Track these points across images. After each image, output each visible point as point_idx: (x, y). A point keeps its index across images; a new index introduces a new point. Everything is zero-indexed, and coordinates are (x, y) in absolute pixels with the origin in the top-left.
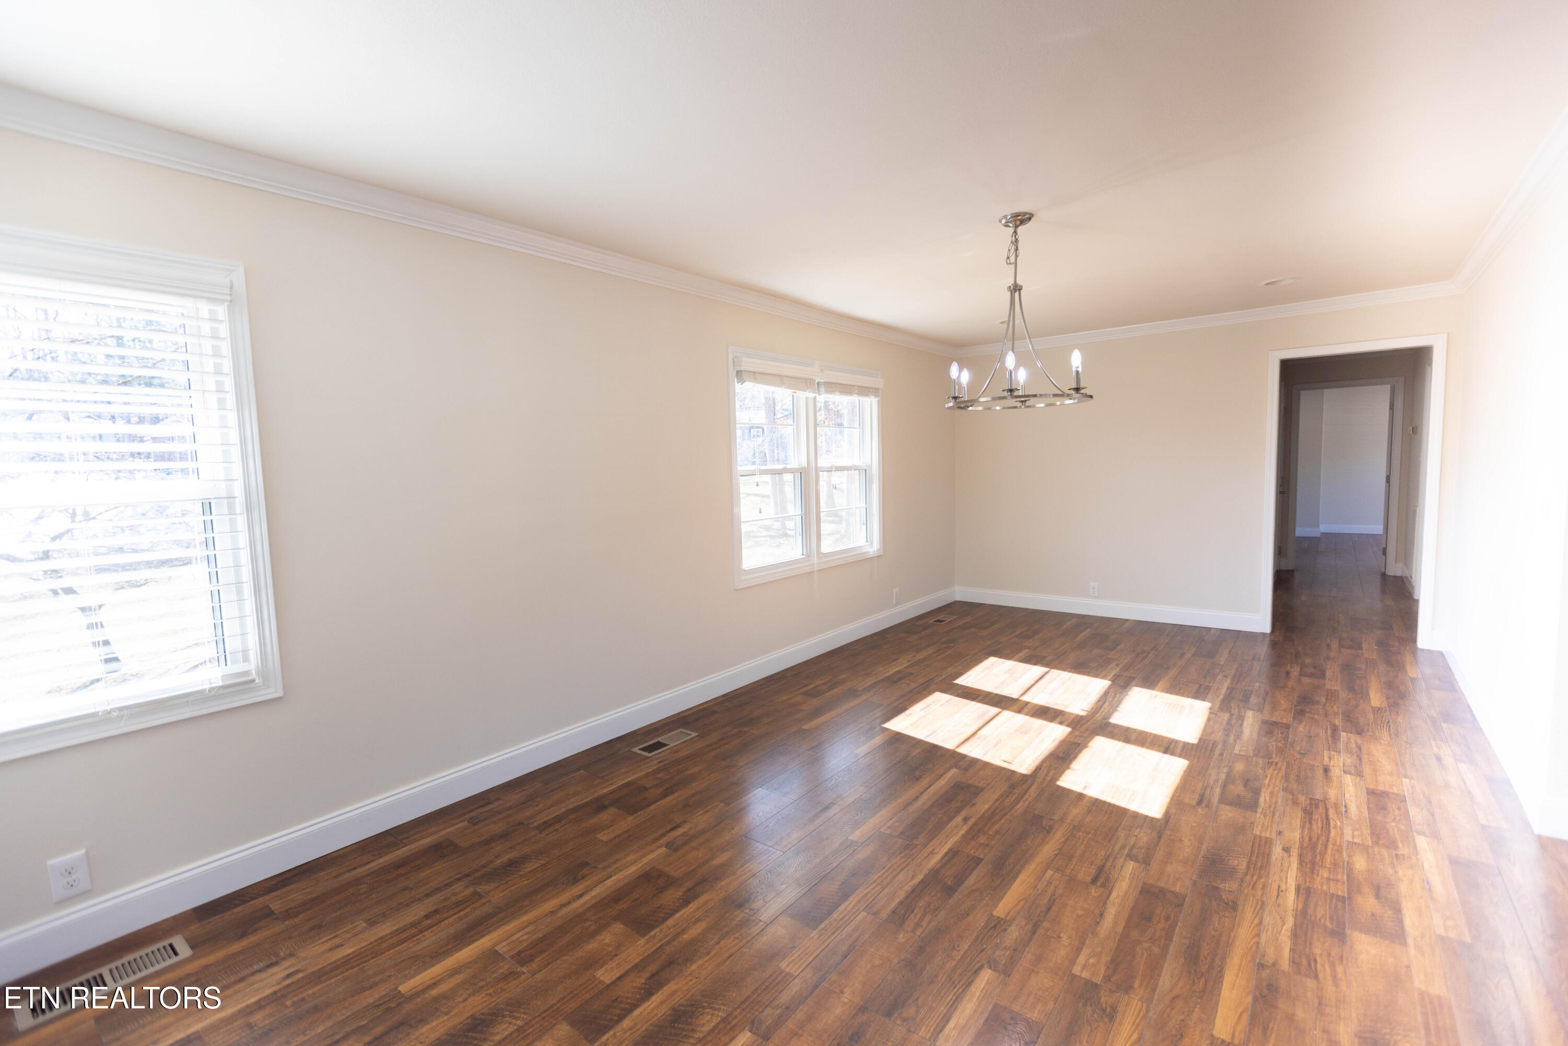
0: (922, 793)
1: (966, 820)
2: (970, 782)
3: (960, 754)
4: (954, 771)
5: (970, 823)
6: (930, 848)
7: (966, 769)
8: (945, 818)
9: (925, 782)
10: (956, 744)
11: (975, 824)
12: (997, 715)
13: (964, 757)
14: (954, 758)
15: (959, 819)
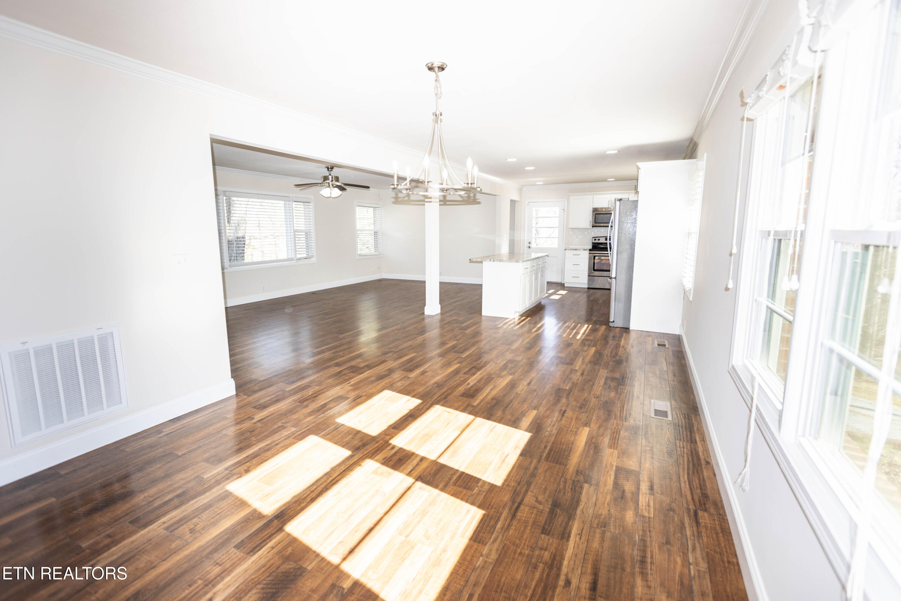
0: (489, 392)
1: (469, 384)
2: (466, 399)
3: (473, 415)
4: (475, 404)
5: (467, 383)
6: (482, 376)
7: (468, 405)
8: (477, 384)
9: (490, 397)
10: (475, 421)
11: (465, 383)
12: (439, 457)
13: (470, 413)
14: (475, 412)
15: (471, 384)
